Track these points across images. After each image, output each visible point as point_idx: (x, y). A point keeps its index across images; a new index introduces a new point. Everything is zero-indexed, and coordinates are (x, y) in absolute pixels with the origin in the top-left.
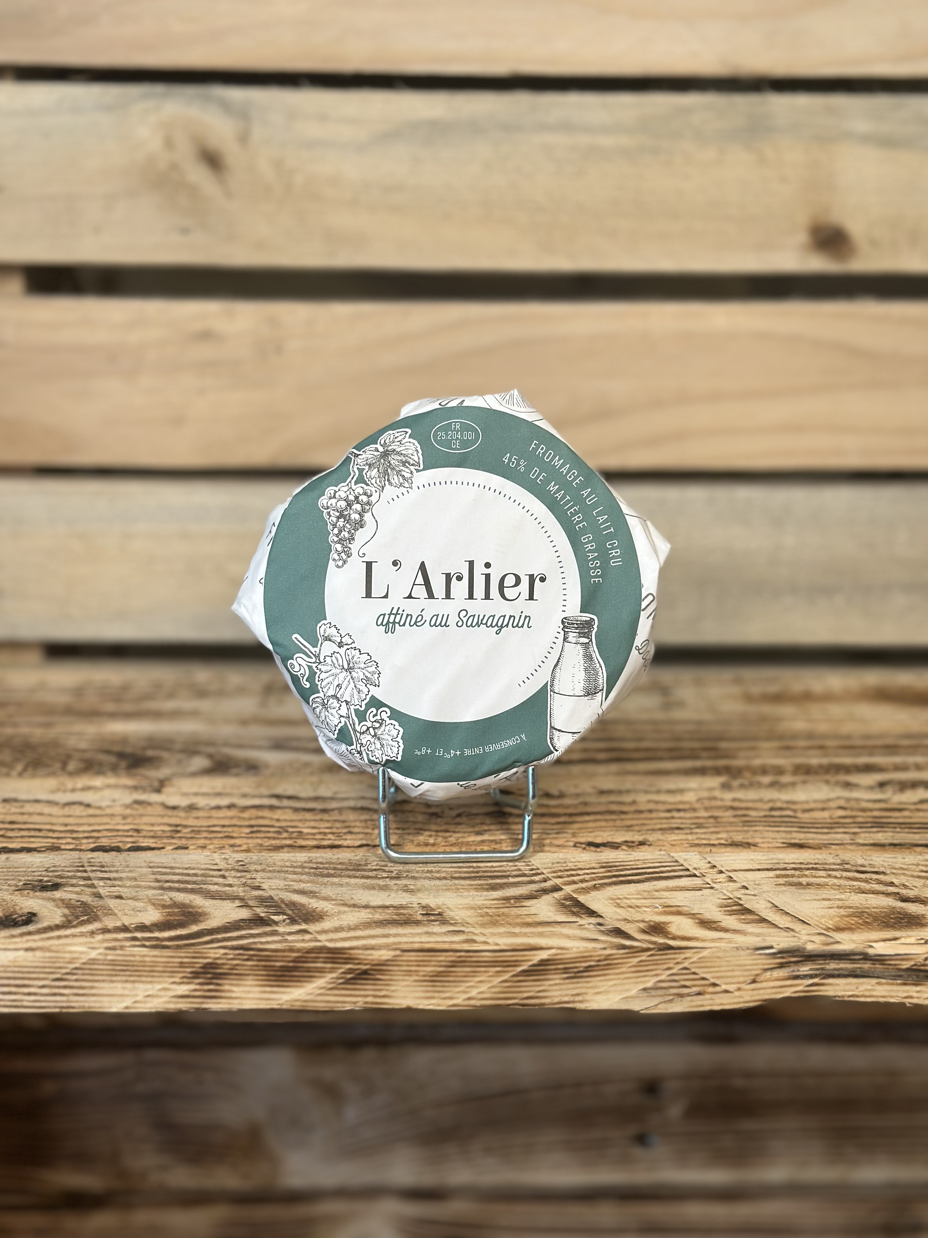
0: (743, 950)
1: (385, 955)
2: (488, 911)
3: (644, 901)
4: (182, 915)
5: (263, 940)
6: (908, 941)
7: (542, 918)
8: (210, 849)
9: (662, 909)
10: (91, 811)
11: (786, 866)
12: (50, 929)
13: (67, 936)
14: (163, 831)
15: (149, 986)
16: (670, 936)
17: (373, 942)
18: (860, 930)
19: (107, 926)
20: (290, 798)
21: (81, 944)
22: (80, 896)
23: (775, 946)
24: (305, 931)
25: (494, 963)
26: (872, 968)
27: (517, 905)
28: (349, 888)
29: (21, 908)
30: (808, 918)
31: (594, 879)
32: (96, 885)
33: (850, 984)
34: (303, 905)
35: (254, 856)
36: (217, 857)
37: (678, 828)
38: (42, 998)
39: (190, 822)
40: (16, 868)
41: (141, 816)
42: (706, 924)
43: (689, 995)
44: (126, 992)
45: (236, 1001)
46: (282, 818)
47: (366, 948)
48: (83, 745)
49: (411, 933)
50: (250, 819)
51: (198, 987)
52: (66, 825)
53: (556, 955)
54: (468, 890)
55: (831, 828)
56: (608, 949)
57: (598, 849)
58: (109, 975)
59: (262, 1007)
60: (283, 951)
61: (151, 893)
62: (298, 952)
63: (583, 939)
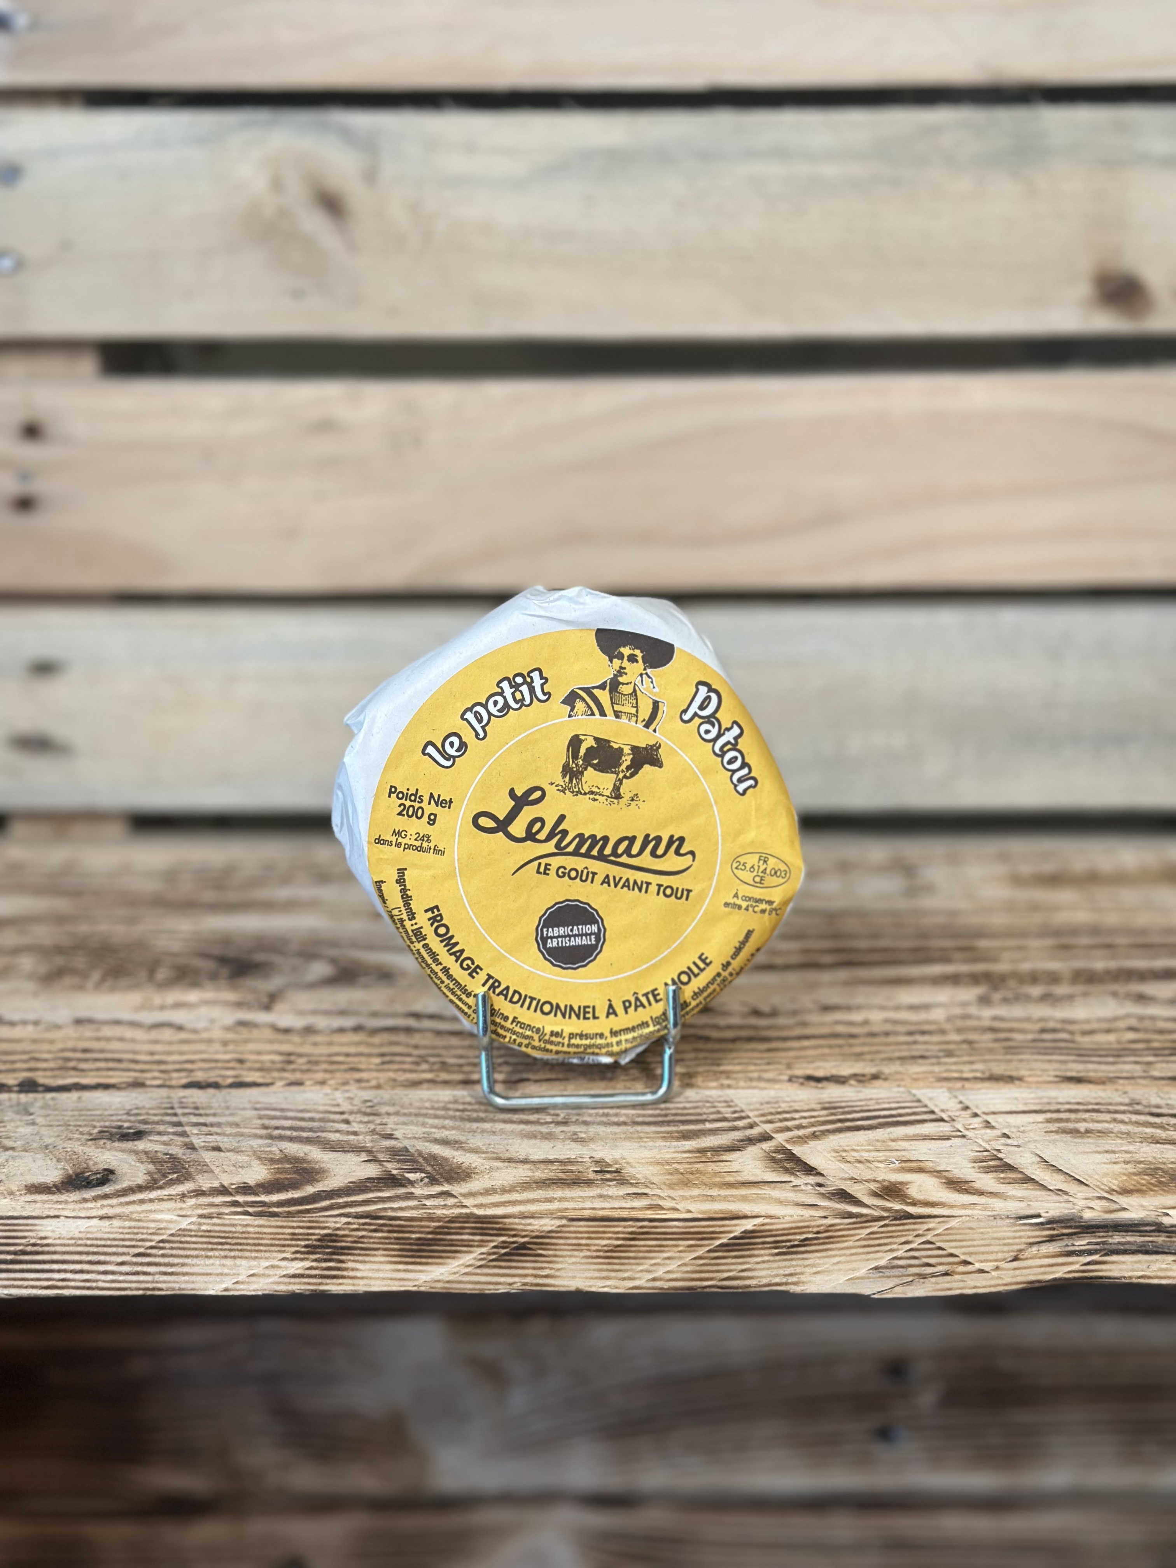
0: (1002, 1219)
1: (548, 1224)
2: (678, 1166)
3: (878, 1154)
4: (295, 1173)
5: (395, 1205)
7: (746, 1176)
8: (330, 1085)
9: (900, 1165)
10: (183, 1035)
11: (1059, 1107)
12: (131, 1190)
13: (151, 1201)
14: (273, 1062)
15: (254, 1263)
16: (909, 1201)
17: (532, 1208)
18: (1152, 1193)
19: (200, 1187)
20: (432, 1017)
21: (170, 1210)
22: (169, 1147)
23: (1043, 1214)
24: (448, 1194)
25: (685, 1235)
26: (1167, 1241)
27: (714, 1160)
28: (504, 1136)
29: (95, 1164)
30: (1086, 1177)
31: (813, 1125)
32: (189, 1133)
33: (1139, 1262)
34: (446, 1160)
35: (385, 1094)
36: (339, 1096)
37: (922, 1057)
38: (122, 1278)
39: (307, 1049)
40: (90, 1110)
41: (246, 1041)
42: (956, 1184)
43: (933, 1275)
44: (226, 1271)
45: (361, 1282)
46: (423, 1042)
47: (524, 1216)
48: (176, 946)
49: (581, 1197)
50: (381, 1045)
51: (314, 1264)
52: (152, 1053)
53: (763, 1225)
54: (653, 1139)
55: (1118, 1056)
56: (830, 1218)
57: (820, 1085)
58: (204, 1249)
59: (394, 1289)
60: (420, 1219)
61: (256, 1143)
62: (439, 1221)
63: (798, 1204)
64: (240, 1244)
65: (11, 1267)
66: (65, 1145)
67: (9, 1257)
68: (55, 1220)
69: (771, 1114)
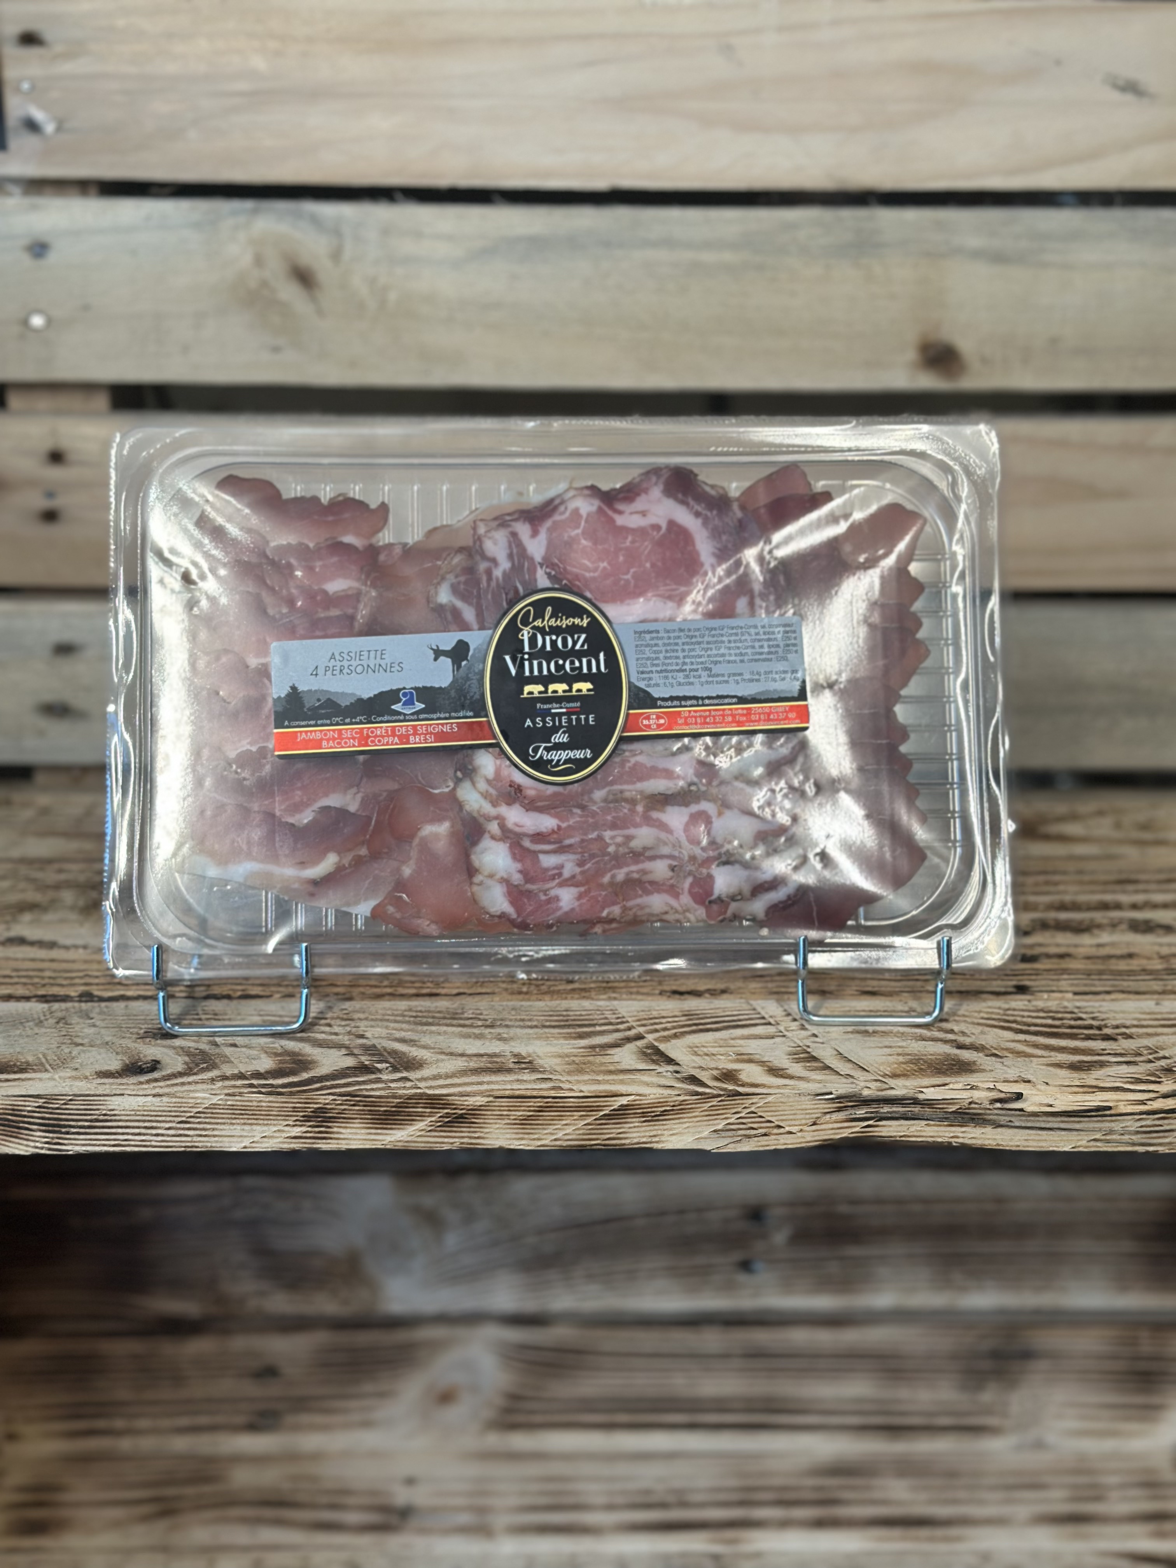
0: (805, 1095)
1: (479, 1101)
2: (575, 1059)
3: (721, 1049)
4: (293, 1063)
5: (368, 1087)
6: (956, 1086)
9: (736, 1057)
12: (174, 1076)
13: (189, 1083)
15: (265, 1128)
16: (740, 1083)
17: (468, 1089)
18: (914, 1076)
19: (225, 1073)
21: (203, 1090)
22: (198, 1044)
23: (834, 1092)
24: (406, 1079)
25: (578, 1108)
26: (921, 1111)
27: (601, 1054)
28: (447, 1036)
29: (145, 1056)
30: (869, 1065)
31: (674, 1028)
33: (901, 1125)
34: (404, 1053)
38: (169, 1139)
40: (135, 1015)
42: (774, 1071)
43: (755, 1136)
44: (245, 1134)
45: (343, 1142)
47: (462, 1095)
49: (504, 1081)
51: (309, 1129)
53: (634, 1100)
54: (557, 1038)
56: (683, 1095)
57: (682, 997)
58: (229, 1118)
59: (367, 1147)
60: (387, 1097)
61: (263, 1041)
62: (400, 1098)
63: (660, 1086)
64: (255, 1115)
65: (88, 1130)
66: (121, 1042)
67: (86, 1124)
68: (120, 1098)
69: (645, 1019)
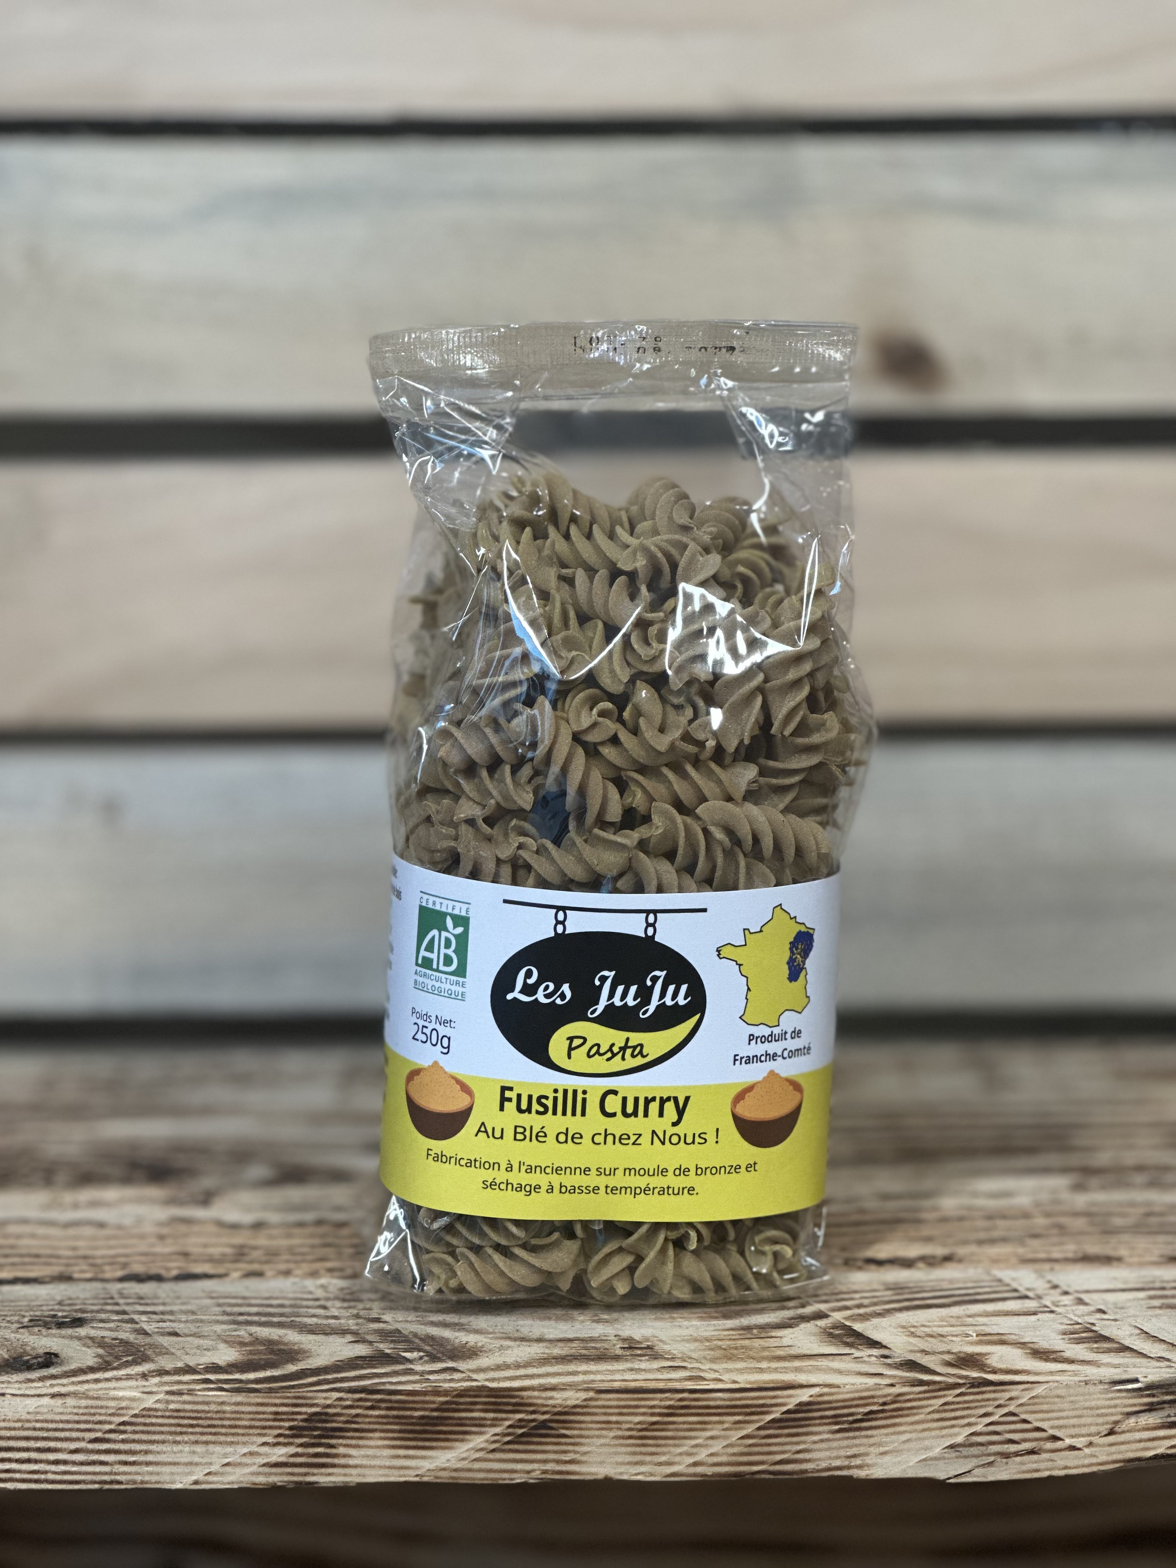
0: (1095, 1384)
1: (573, 1398)
2: (720, 1343)
3: (953, 1329)
4: (270, 1353)
5: (394, 1380)
7: (799, 1350)
8: (297, 1275)
9: (979, 1338)
10: (107, 1232)
11: (1164, 1284)
12: (82, 1371)
13: (108, 1380)
14: (224, 1255)
16: (988, 1369)
17: (554, 1381)
19: (162, 1367)
21: (131, 1389)
23: (1141, 1379)
24: (454, 1370)
25: (731, 1410)
27: (762, 1336)
29: (34, 1348)
31: (875, 1304)
32: (137, 1320)
34: (448, 1340)
36: (310, 1284)
37: (1002, 1240)
39: (261, 1242)
40: (13, 1302)
41: (186, 1235)
42: (1043, 1354)
43: (1017, 1454)
44: (196, 1459)
45: (354, 1471)
47: (544, 1389)
48: (71, 1154)
49: (609, 1371)
51: (300, 1450)
52: (75, 1249)
54: (688, 1319)
56: (897, 1386)
57: (882, 1268)
58: (171, 1433)
59: (392, 1479)
60: (424, 1393)
61: (219, 1328)
62: (446, 1395)
63: (860, 1374)
64: (214, 1426)
69: (826, 1294)
